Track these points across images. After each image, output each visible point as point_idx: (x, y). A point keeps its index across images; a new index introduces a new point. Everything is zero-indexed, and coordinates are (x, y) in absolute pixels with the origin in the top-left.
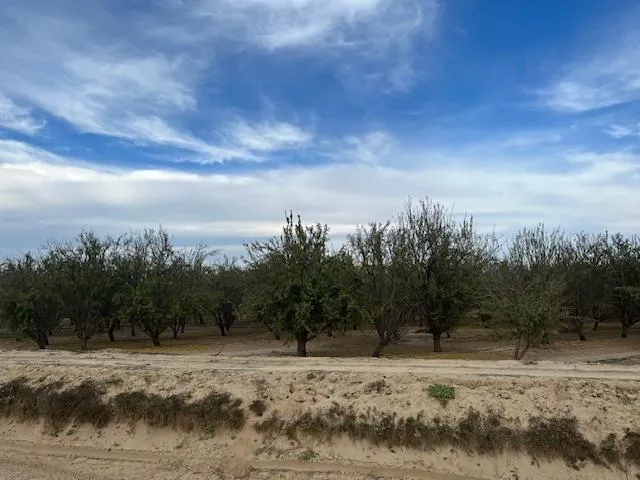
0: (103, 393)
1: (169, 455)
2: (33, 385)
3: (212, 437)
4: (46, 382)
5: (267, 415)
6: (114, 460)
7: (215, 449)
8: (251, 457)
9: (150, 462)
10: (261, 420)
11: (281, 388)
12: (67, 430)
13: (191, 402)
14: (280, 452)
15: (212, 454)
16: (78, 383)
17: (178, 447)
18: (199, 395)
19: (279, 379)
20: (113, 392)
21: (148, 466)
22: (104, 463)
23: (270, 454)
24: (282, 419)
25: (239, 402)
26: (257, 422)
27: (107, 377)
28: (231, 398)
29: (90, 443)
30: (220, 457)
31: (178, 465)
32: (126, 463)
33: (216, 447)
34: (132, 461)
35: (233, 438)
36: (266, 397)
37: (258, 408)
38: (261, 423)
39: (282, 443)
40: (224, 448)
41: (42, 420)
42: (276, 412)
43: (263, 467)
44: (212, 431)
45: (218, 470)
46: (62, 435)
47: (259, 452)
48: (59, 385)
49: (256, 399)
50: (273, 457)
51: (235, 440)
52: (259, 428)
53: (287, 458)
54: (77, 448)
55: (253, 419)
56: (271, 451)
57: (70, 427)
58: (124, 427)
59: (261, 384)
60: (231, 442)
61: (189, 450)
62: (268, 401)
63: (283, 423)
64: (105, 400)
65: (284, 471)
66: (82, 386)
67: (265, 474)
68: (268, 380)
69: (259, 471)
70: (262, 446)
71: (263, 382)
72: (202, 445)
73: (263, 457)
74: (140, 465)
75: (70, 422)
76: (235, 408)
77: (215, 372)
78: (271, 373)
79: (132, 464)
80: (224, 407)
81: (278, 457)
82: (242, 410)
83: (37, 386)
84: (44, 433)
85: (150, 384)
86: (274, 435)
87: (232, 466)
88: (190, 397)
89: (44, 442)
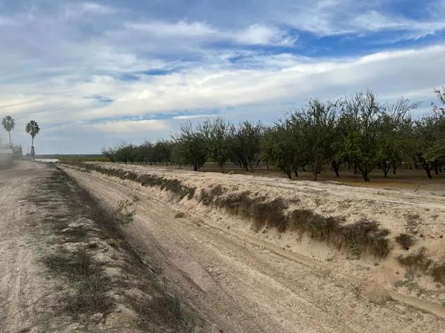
0: (286, 208)
1: (321, 264)
2: (251, 197)
3: (358, 259)
4: (258, 196)
5: (413, 250)
6: (285, 257)
7: (357, 270)
8: (389, 287)
9: (308, 266)
10: (405, 254)
11: (435, 226)
12: (262, 230)
13: (344, 224)
14: (422, 291)
15: (355, 273)
16: (273, 200)
17: (329, 260)
18: (352, 220)
19: (435, 217)
20: (292, 208)
21: (305, 268)
22: (279, 257)
23: (410, 290)
24: (429, 258)
25: (386, 232)
26: (402, 255)
27: (291, 197)
28: (380, 227)
29: (273, 242)
30: (361, 278)
31: (326, 274)
32: (292, 262)
33: (359, 268)
34: (296, 262)
35: (376, 265)
36: (415, 233)
37: (404, 241)
38: (404, 257)
39: (426, 282)
40: (366, 271)
41: (252, 220)
42: (423, 249)
43: (401, 300)
44: (358, 254)
45: (357, 289)
46: (260, 233)
47: (398, 284)
48: (264, 198)
49: (404, 232)
50: (414, 294)
51: (377, 267)
52: (402, 261)
53: (428, 299)
54: (266, 243)
55: (398, 251)
56: (412, 286)
57: (264, 228)
58: (295, 235)
59: (413, 219)
60: (373, 267)
61: (336, 264)
62: (417, 237)
63: (429, 262)
64: (286, 213)
65: (424, 312)
66: (275, 201)
67: (402, 308)
68: (422, 216)
69: (396, 302)
70: (404, 280)
71: (417, 217)
72: (347, 263)
73: (402, 290)
74: (300, 266)
75: (265, 224)
76: (382, 237)
77: (372, 202)
78: (428, 210)
79: (296, 264)
80: (371, 234)
81: (418, 295)
82: (388, 240)
83: (253, 198)
84: (251, 229)
85: (318, 206)
86: (419, 272)
87: (370, 289)
88: (344, 220)
89: (251, 235)
